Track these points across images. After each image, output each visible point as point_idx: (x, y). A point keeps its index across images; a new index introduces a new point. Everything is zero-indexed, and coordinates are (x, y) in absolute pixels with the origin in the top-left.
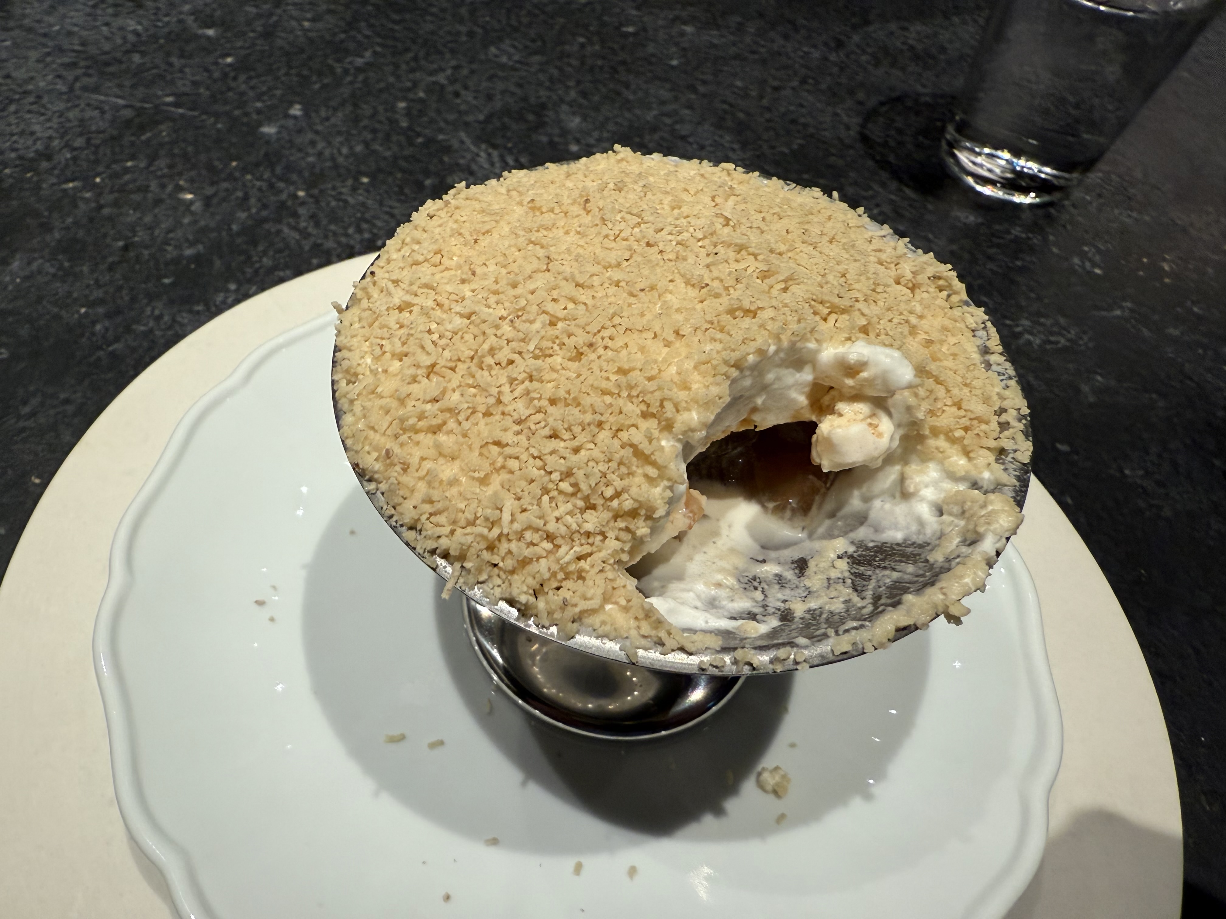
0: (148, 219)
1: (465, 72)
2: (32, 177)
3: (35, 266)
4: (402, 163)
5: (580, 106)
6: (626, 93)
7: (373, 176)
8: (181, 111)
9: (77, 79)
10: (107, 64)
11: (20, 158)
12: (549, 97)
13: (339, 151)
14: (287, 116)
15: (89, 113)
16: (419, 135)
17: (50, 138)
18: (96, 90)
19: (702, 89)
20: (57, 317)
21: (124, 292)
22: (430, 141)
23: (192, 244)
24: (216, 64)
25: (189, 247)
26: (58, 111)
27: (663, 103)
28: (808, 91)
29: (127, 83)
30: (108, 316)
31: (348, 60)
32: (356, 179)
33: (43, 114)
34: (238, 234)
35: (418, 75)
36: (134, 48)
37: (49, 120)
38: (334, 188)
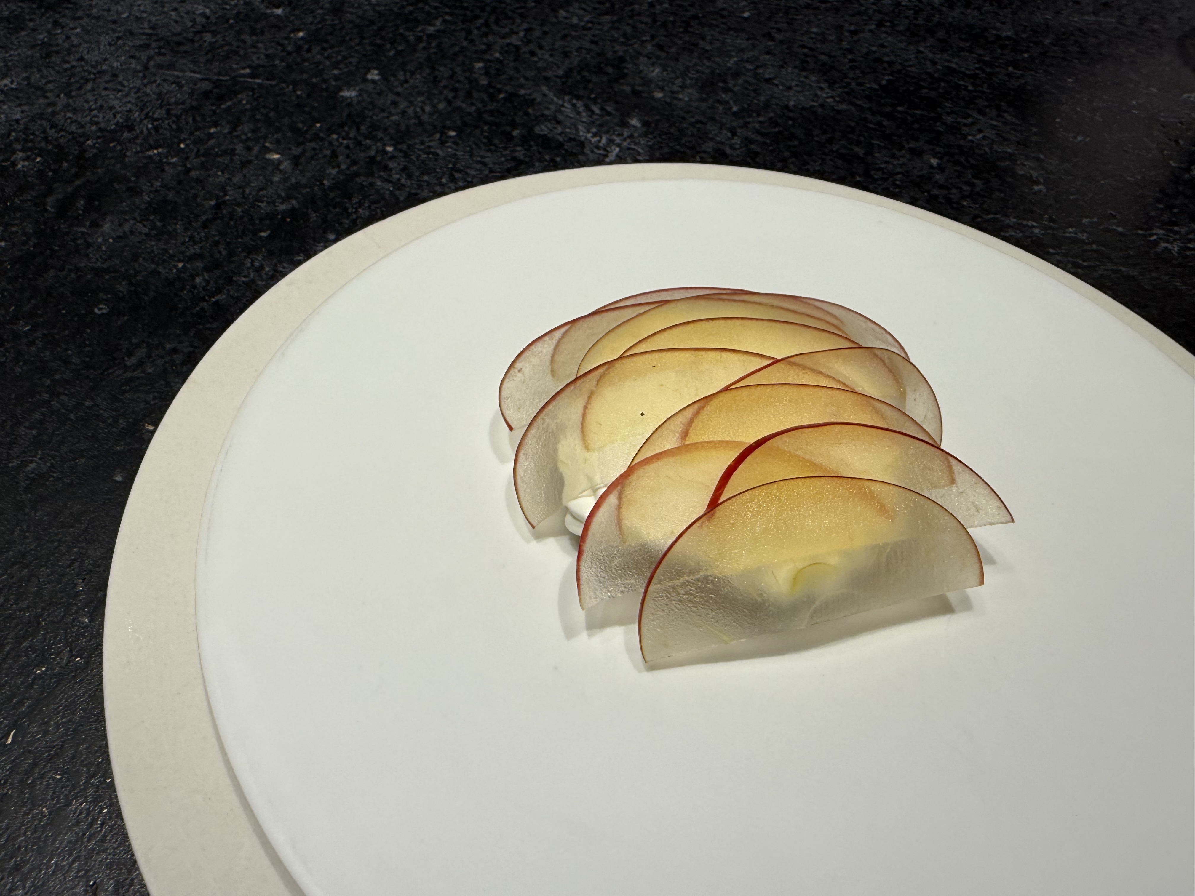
0: (236, 180)
1: (537, 33)
2: (115, 146)
3: (127, 227)
4: (486, 116)
5: (658, 57)
6: (702, 43)
7: (460, 131)
8: (259, 81)
9: (150, 58)
10: (179, 44)
11: (100, 130)
12: (626, 51)
13: (423, 110)
14: (365, 80)
15: (166, 87)
16: (500, 91)
17: (130, 111)
18: (171, 66)
19: (778, 37)
20: (155, 273)
21: (221, 247)
22: (511, 97)
23: (284, 200)
24: (288, 38)
25: (282, 203)
26: (134, 87)
27: (742, 50)
28: (886, 33)
29: (202, 60)
30: (206, 269)
31: (419, 29)
32: (442, 134)
33: (120, 91)
34: (331, 189)
35: (491, 38)
36: (204, 29)
37: (127, 95)
38: (422, 143)
